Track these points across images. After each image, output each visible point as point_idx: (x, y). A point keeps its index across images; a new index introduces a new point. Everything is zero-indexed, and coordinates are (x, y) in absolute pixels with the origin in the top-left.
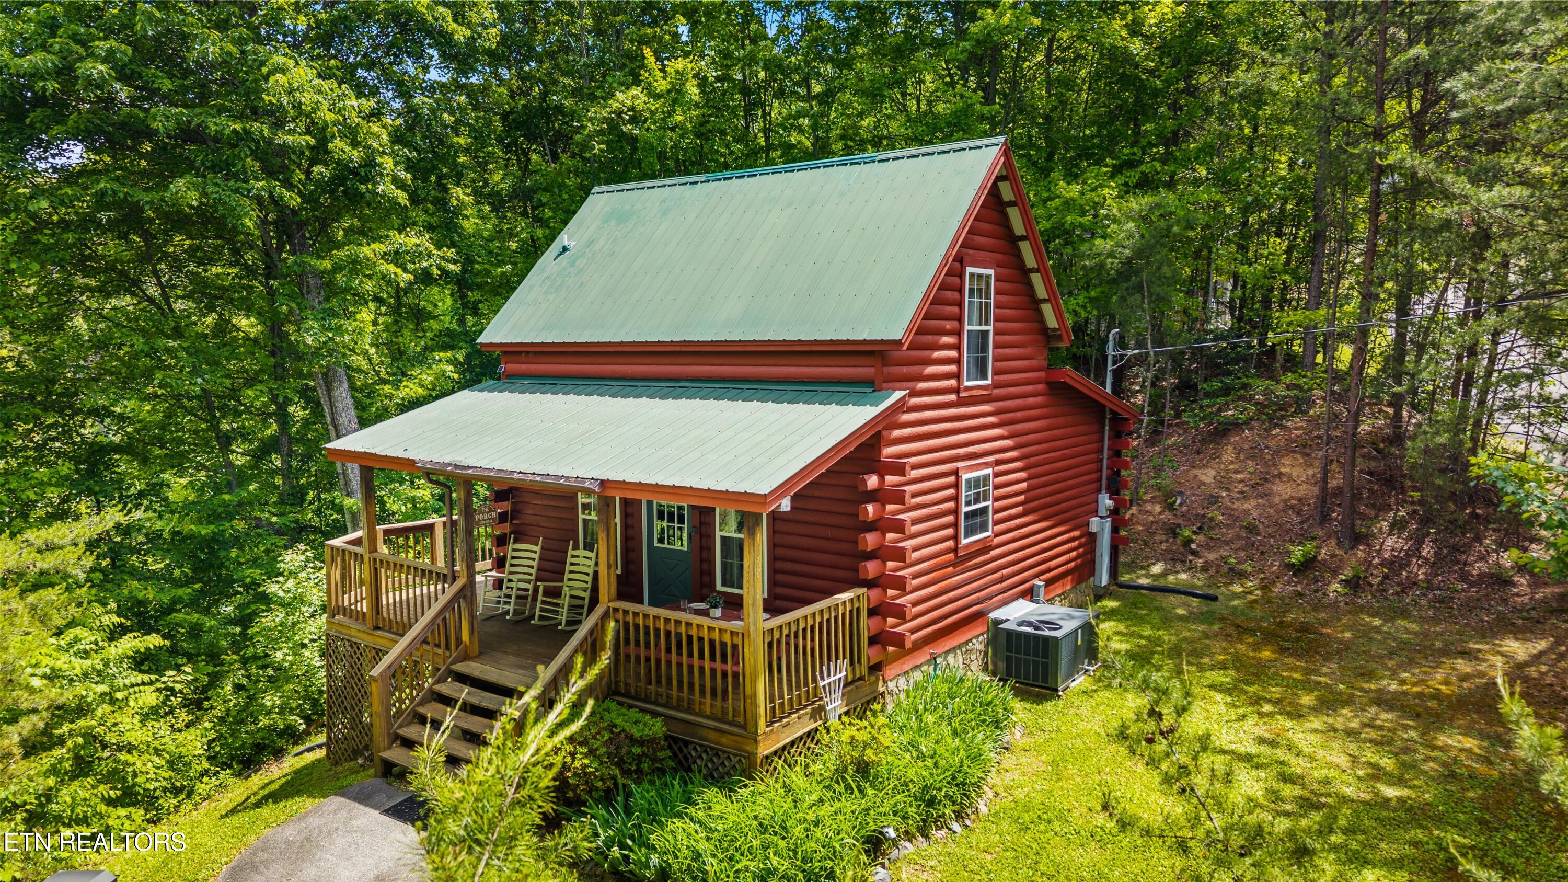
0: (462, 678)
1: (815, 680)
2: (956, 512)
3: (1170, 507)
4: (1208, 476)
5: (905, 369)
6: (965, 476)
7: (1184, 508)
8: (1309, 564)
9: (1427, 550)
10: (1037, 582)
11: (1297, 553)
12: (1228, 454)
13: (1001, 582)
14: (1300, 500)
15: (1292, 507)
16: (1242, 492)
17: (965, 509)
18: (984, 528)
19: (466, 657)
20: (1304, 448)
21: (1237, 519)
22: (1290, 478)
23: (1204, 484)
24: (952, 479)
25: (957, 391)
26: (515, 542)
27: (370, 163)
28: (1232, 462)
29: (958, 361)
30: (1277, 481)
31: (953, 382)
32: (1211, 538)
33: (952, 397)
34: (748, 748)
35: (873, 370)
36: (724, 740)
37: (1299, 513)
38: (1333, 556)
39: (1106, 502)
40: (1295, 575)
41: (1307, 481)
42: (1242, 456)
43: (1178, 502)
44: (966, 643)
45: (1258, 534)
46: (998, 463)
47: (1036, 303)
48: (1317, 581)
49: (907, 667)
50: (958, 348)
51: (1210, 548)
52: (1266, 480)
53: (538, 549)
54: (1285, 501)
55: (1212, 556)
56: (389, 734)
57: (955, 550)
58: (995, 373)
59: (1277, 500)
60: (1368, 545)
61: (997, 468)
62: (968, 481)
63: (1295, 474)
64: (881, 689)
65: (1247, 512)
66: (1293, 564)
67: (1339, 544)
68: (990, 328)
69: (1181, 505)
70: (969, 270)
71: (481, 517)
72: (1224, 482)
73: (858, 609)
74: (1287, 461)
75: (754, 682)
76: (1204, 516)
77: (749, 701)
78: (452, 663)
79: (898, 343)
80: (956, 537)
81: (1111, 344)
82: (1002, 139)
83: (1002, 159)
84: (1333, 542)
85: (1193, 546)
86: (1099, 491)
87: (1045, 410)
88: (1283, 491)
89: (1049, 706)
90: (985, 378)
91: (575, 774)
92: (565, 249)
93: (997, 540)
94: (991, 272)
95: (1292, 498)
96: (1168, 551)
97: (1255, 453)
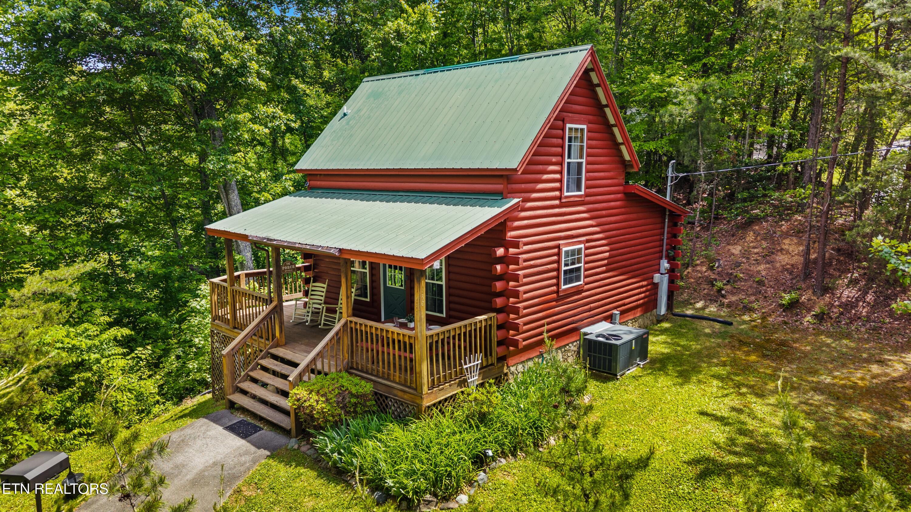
0: (275, 357)
1: (461, 365)
2: (558, 270)
3: (711, 268)
4: (736, 250)
5: (523, 186)
6: (564, 249)
7: (720, 269)
8: (794, 305)
9: (870, 297)
10: (615, 312)
11: (787, 298)
12: (750, 236)
13: (590, 311)
14: (792, 265)
15: (787, 270)
16: (756, 260)
17: (564, 268)
18: (578, 279)
19: (277, 345)
20: (798, 232)
21: (751, 276)
22: (788, 252)
23: (733, 254)
24: (556, 250)
25: (560, 198)
26: (314, 282)
27: (243, 66)
28: (752, 242)
29: (560, 181)
30: (779, 254)
31: (557, 193)
32: (735, 288)
33: (557, 202)
34: (418, 401)
35: (502, 186)
36: (405, 397)
37: (791, 273)
38: (809, 300)
39: (665, 264)
40: (784, 311)
41: (798, 254)
42: (759, 238)
43: (717, 265)
44: (565, 346)
45: (764, 286)
46: (588, 241)
47: (617, 145)
48: (798, 315)
49: (523, 359)
50: (561, 172)
51: (733, 294)
52: (773, 253)
53: (325, 286)
54: (783, 266)
55: (734, 299)
56: (232, 386)
57: (557, 292)
58: (587, 187)
59: (778, 265)
60: (833, 294)
61: (587, 245)
62: (567, 252)
63: (791, 249)
64: (505, 371)
65: (758, 272)
66: (784, 305)
67: (814, 293)
68: (584, 161)
69: (718, 267)
70: (568, 126)
71: (286, 268)
72: (746, 254)
73: (490, 325)
74: (787, 241)
75: (420, 365)
76: (731, 274)
77: (418, 375)
78: (269, 349)
79: (515, 170)
80: (558, 285)
81: (670, 169)
82: (589, 47)
83: (590, 58)
84: (810, 292)
85: (723, 292)
86: (661, 258)
87: (623, 210)
88: (782, 259)
89: (610, 384)
90: (580, 190)
91: (318, 412)
92: (345, 115)
93: (586, 287)
94: (584, 127)
95: (787, 264)
96: (708, 295)
97: (769, 237)
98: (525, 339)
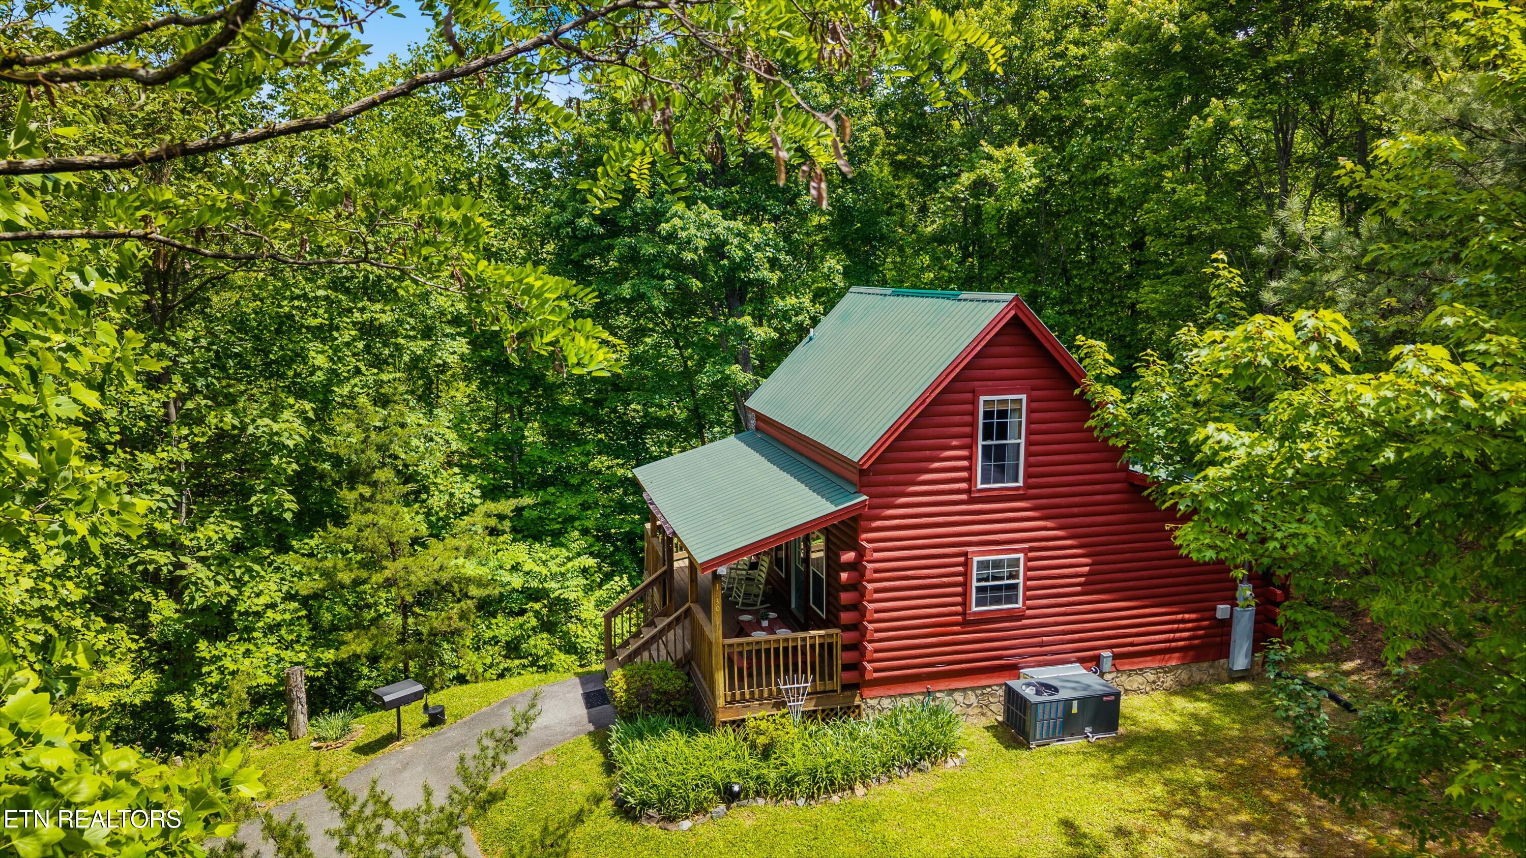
2: (965, 585)
6: (976, 559)
10: (1106, 653)
13: (1041, 646)
17: (975, 584)
18: (1013, 599)
24: (962, 559)
25: (968, 491)
29: (970, 469)
31: (964, 485)
33: (964, 497)
34: (709, 713)
35: (857, 477)
44: (984, 687)
46: (1031, 549)
49: (892, 693)
50: (970, 458)
57: (964, 614)
58: (1027, 476)
61: (1030, 554)
62: (983, 563)
64: (857, 702)
68: (1022, 441)
70: (982, 399)
73: (831, 645)
75: (713, 674)
79: (856, 463)
80: (965, 604)
82: (1010, 296)
83: (1010, 316)
87: (1126, 506)
90: (1017, 481)
92: (811, 339)
93: (1028, 612)
94: (1024, 397)
98: (876, 670)
